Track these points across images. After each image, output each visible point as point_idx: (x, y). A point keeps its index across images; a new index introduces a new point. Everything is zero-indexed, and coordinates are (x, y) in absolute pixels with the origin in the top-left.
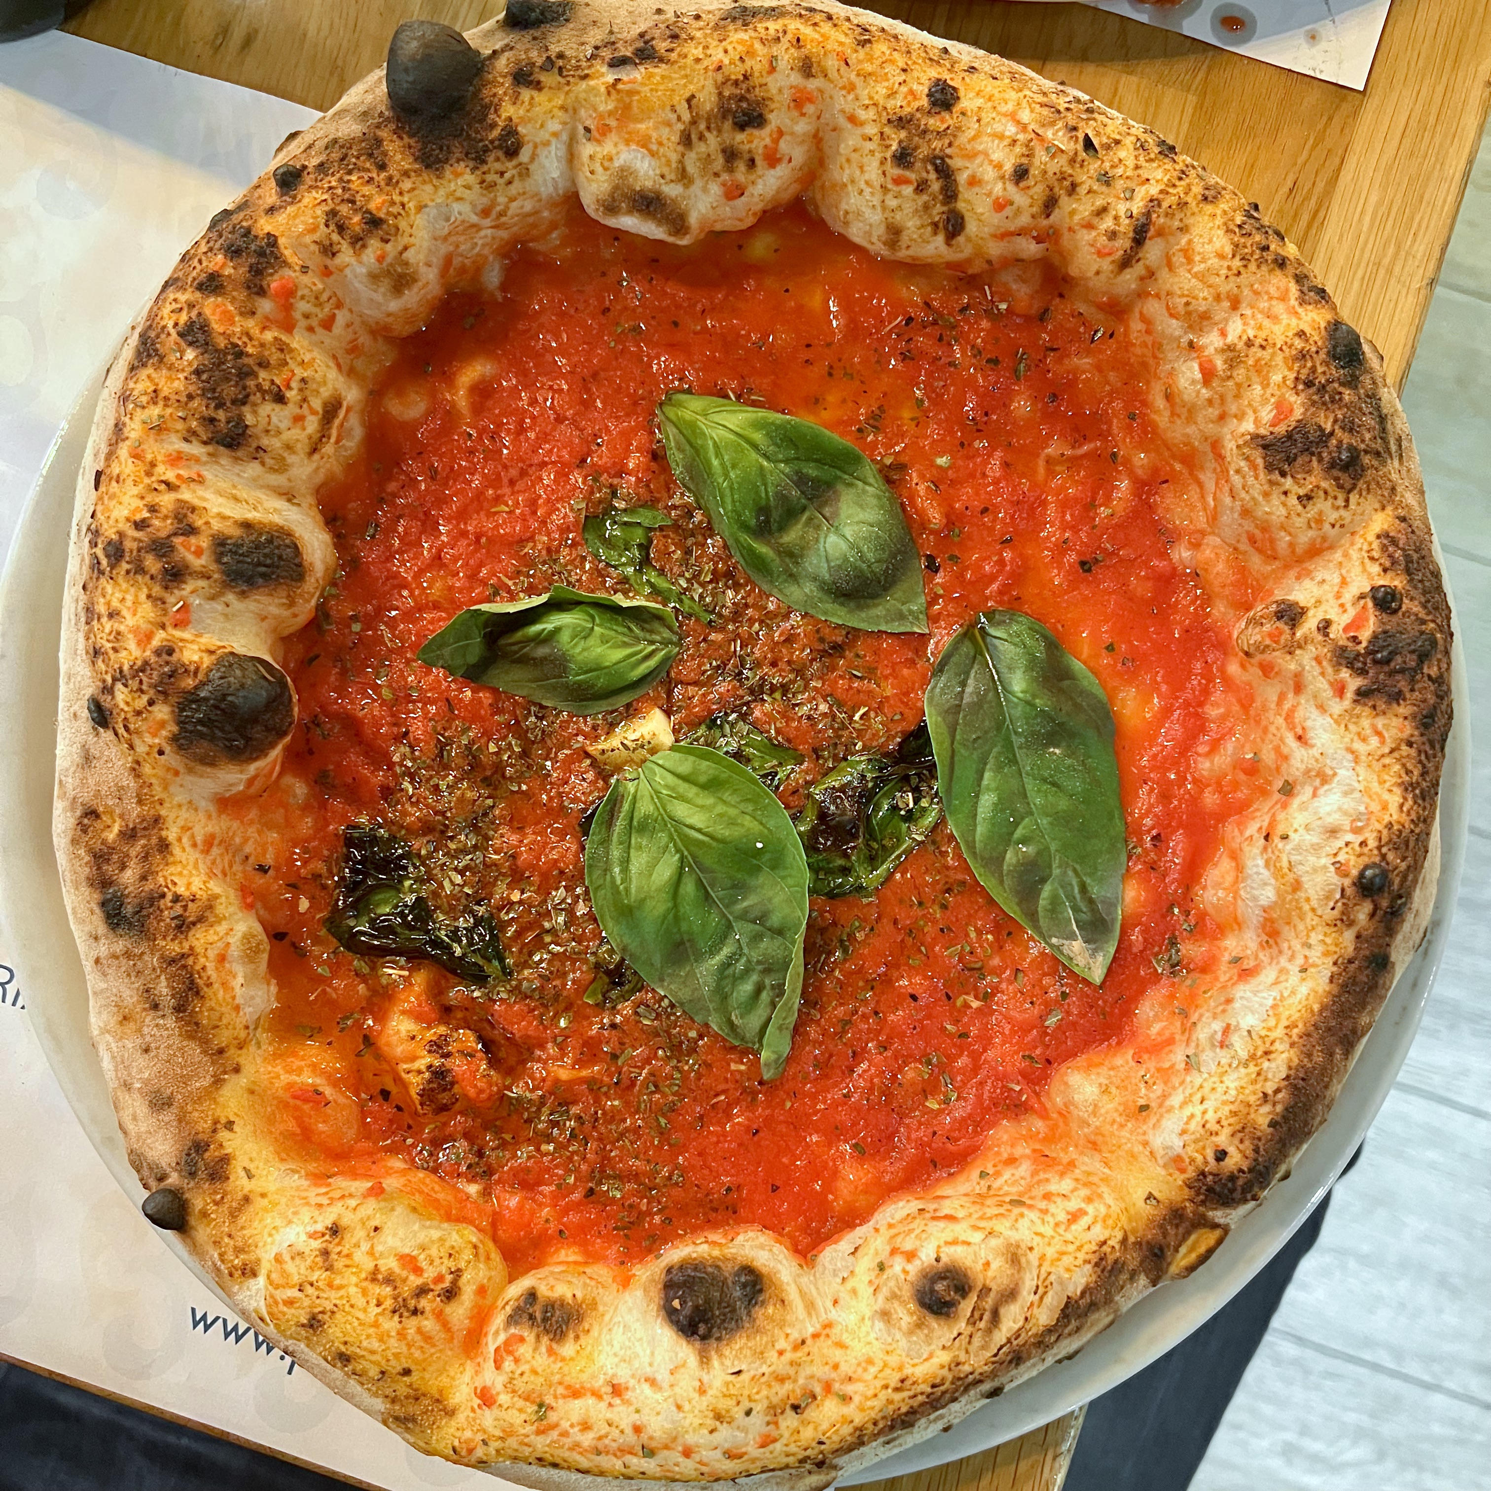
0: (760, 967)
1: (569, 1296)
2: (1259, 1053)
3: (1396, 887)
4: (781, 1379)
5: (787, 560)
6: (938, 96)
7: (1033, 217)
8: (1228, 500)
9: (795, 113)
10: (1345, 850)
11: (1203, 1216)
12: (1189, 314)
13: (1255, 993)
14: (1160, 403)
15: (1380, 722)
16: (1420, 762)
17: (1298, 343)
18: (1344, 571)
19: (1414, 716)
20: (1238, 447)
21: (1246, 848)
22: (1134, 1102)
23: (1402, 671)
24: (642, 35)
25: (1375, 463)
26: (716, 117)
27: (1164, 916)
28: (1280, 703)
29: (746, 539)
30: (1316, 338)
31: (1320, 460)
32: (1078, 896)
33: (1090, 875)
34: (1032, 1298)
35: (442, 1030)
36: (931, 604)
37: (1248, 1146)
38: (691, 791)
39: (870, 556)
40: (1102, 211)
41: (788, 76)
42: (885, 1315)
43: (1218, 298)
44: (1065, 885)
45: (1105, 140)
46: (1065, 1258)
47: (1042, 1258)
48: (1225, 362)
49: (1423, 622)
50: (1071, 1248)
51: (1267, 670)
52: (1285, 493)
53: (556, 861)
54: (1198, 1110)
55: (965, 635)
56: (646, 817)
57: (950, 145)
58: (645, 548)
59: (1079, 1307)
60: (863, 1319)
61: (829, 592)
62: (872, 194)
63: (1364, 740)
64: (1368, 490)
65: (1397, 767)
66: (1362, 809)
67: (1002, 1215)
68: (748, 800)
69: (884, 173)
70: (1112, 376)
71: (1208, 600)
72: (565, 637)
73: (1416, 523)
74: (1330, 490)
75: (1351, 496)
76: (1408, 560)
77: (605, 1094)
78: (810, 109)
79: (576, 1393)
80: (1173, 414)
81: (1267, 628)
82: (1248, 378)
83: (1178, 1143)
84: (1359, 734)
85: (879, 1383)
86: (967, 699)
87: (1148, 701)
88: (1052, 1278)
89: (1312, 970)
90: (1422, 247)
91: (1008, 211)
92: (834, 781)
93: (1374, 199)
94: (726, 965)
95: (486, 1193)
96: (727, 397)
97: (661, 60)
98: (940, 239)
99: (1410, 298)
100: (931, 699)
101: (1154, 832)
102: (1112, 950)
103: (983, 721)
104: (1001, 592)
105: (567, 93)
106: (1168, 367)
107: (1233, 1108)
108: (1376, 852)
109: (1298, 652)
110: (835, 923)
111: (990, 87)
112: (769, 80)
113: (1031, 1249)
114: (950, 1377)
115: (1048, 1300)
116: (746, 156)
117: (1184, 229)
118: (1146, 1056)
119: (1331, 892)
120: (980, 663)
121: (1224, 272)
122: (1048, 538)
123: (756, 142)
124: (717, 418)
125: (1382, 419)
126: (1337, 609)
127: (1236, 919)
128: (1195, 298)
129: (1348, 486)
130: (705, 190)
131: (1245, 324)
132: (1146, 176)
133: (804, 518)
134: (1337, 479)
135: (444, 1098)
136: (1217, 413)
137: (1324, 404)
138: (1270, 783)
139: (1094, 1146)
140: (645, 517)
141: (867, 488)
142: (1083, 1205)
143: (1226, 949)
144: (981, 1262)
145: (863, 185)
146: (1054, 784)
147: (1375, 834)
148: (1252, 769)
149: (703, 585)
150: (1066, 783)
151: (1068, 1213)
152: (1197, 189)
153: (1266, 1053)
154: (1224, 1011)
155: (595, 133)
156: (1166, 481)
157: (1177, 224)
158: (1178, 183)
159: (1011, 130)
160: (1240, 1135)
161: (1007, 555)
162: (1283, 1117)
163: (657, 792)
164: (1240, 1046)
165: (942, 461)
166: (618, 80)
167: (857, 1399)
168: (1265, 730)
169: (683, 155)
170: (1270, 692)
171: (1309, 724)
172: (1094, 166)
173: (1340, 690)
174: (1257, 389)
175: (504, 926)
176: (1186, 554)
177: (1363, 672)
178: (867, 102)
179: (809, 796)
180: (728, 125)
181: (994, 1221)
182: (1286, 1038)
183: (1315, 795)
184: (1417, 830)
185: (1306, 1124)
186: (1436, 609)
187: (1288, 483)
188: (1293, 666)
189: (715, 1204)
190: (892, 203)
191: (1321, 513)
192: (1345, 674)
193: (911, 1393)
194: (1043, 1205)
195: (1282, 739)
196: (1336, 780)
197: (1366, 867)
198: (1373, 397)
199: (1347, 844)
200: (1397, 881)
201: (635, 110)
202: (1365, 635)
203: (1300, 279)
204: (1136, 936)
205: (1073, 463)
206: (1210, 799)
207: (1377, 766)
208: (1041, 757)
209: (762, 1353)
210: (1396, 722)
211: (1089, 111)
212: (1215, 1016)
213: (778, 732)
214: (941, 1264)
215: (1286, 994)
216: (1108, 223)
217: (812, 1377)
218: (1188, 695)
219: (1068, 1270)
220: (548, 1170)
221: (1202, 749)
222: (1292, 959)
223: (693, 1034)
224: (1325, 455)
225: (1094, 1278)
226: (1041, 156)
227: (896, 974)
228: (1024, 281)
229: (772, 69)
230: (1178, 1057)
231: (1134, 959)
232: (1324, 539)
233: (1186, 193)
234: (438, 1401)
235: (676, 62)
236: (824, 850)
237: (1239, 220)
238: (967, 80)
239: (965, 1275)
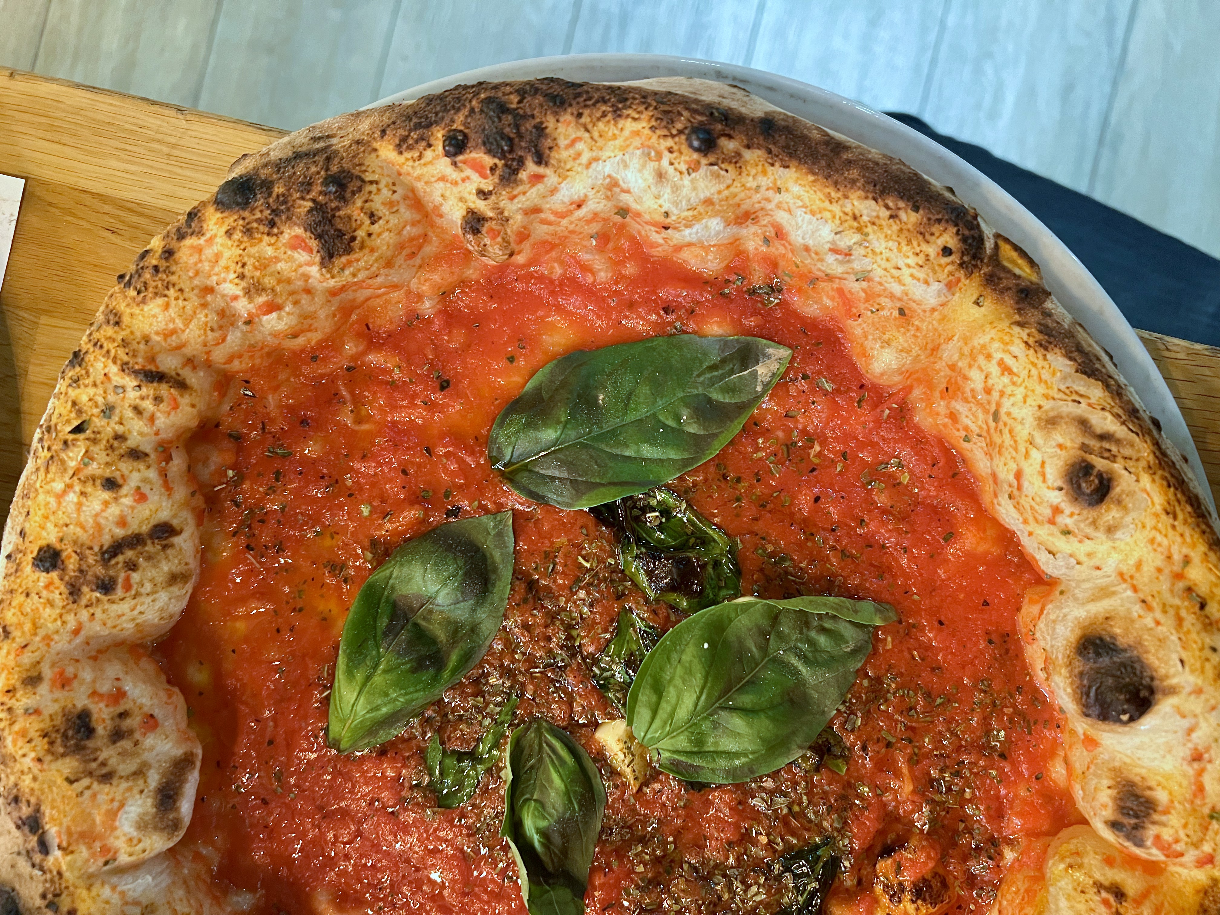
0: (805, 630)
1: (1109, 792)
2: (855, 224)
3: (704, 119)
4: (1180, 621)
5: (460, 635)
6: (47, 565)
7: (148, 467)
8: (379, 280)
9: (75, 684)
10: (676, 165)
11: (990, 258)
12: (221, 327)
13: (799, 228)
14: (301, 341)
15: (563, 142)
16: (594, 105)
17: (237, 235)
18: (433, 179)
19: (556, 113)
20: (333, 277)
21: (675, 242)
22: (895, 319)
23: (517, 127)
24: (18, 827)
25: (336, 160)
26: (84, 756)
27: (731, 301)
28: (550, 223)
29: (446, 675)
30: (232, 219)
31: (338, 209)
32: (720, 372)
33: (701, 364)
34: (1083, 405)
35: (879, 889)
36: (487, 511)
37: (936, 229)
38: (665, 708)
39: (451, 569)
40: (138, 410)
41: (41, 696)
42: (1110, 530)
43: (204, 305)
44: (712, 383)
45: (73, 415)
46: (1043, 377)
47: (1046, 397)
48: (260, 295)
49: (472, 110)
50: (1034, 372)
51: (523, 236)
52: (370, 235)
53: (731, 809)
54: (906, 271)
55: (511, 481)
56: (690, 741)
57: (91, 548)
58: (460, 757)
59: (1083, 362)
60: (1114, 548)
61: (484, 598)
62: (142, 604)
63: (579, 155)
64: (360, 165)
65: (601, 125)
66: (638, 152)
67: (1011, 432)
68: (669, 658)
69: (122, 599)
70: (282, 376)
71: (464, 283)
72: (543, 824)
73: (386, 120)
74: (364, 198)
75: (367, 179)
76: (418, 126)
77: (920, 749)
78: (70, 671)
79: (1200, 789)
80: (309, 330)
81: (487, 241)
82: (271, 275)
83: (936, 286)
84: (574, 159)
85: (1171, 532)
86: (565, 475)
87: (552, 324)
88: (1063, 387)
89: (779, 183)
90: (151, 120)
91: (146, 490)
92: (643, 580)
93: (114, 163)
94: (805, 659)
95: (1010, 843)
96: (328, 698)
97: (38, 810)
98: (176, 540)
99: (194, 127)
100: (569, 505)
101: (662, 312)
102: (765, 341)
103: (583, 460)
104: (472, 453)
105: (76, 887)
106: (269, 338)
107: (904, 243)
108: (677, 139)
109: (506, 214)
110: (762, 570)
111: (36, 518)
112: (46, 713)
113: (1040, 407)
114: (1160, 472)
115: (1082, 390)
116: (117, 720)
117: (147, 340)
118: (854, 310)
119: (713, 174)
120: (535, 466)
121: (180, 302)
122: (423, 417)
123: (104, 716)
124: (347, 710)
125: (298, 156)
126: (467, 184)
127: (731, 244)
128: (206, 324)
129: (359, 183)
130: (152, 749)
131: (225, 281)
132: (102, 377)
133: (423, 623)
134: (353, 193)
135: (936, 884)
136: (305, 296)
137: (288, 209)
138: (615, 224)
139: (935, 349)
140: (435, 757)
141: (394, 575)
142: (994, 362)
143: (756, 249)
144: (1059, 451)
145: (136, 612)
146: (629, 398)
147: (662, 141)
148: (603, 238)
149: (487, 705)
150: (627, 388)
151: (1003, 374)
152: (109, 331)
153: (855, 218)
154: (817, 253)
155: (109, 857)
156: (367, 325)
157: (142, 346)
158: (105, 349)
159: (72, 497)
160: (927, 236)
161: (441, 451)
162: (908, 200)
163: (668, 734)
164: (850, 239)
165: (365, 510)
166: (60, 847)
167: (1185, 551)
168: (572, 232)
169: (121, 777)
170: (541, 231)
171: (566, 200)
172: (98, 422)
173: (538, 178)
174: (280, 266)
175: (789, 847)
176: (427, 304)
177: (521, 162)
178: (59, 623)
179: (657, 600)
180: (90, 744)
181: (1018, 438)
182: (840, 202)
183: (628, 191)
184: (654, 104)
185: (910, 179)
186: (459, 99)
187: (361, 234)
188: (519, 217)
189: (1003, 651)
190: (148, 587)
191: (383, 204)
192: (523, 175)
193: (1176, 504)
194: (995, 395)
195: (580, 220)
196: (614, 175)
197: (691, 146)
198: (279, 166)
199: (671, 164)
200: (700, 118)
201: (85, 827)
202: (488, 161)
203: (181, 236)
204: (751, 322)
205: (358, 401)
206: (630, 269)
207: (601, 142)
208: (608, 410)
209: (1160, 640)
210: (562, 128)
211: (49, 429)
212: (821, 260)
213: (606, 631)
214: (1064, 486)
215: (801, 204)
216: (148, 405)
217: (1172, 591)
218: (544, 293)
219: (1054, 374)
220: (987, 792)
221: (590, 279)
222: (768, 200)
223: (866, 683)
224: (333, 205)
225: (1057, 350)
226: (94, 468)
227: (798, 516)
228: (208, 459)
229: (37, 712)
230: (855, 287)
231: (769, 322)
232: (405, 198)
233: (114, 340)
234: (1206, 893)
235: (38, 799)
236: (702, 585)
237: (132, 293)
238: (31, 538)
239: (1073, 465)
